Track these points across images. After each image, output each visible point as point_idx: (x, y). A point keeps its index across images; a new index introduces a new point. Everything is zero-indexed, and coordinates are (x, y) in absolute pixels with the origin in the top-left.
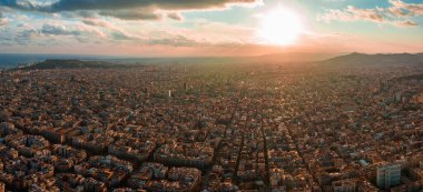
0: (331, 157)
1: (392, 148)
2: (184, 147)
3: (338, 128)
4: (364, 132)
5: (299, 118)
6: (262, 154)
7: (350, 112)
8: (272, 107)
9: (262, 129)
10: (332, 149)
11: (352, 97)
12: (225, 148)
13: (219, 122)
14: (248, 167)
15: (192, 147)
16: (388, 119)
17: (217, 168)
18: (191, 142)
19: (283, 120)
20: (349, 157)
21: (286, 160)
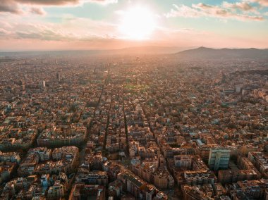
0: (174, 134)
1: (225, 134)
2: (62, 129)
3: (182, 111)
4: (202, 116)
5: (152, 101)
6: (123, 130)
7: (193, 98)
8: (131, 92)
9: (123, 109)
10: (176, 127)
11: (196, 85)
12: (96, 126)
13: (89, 105)
14: (114, 141)
15: (69, 128)
16: (225, 108)
17: (91, 143)
18: (67, 124)
19: (140, 102)
20: (189, 135)
21: (141, 135)
